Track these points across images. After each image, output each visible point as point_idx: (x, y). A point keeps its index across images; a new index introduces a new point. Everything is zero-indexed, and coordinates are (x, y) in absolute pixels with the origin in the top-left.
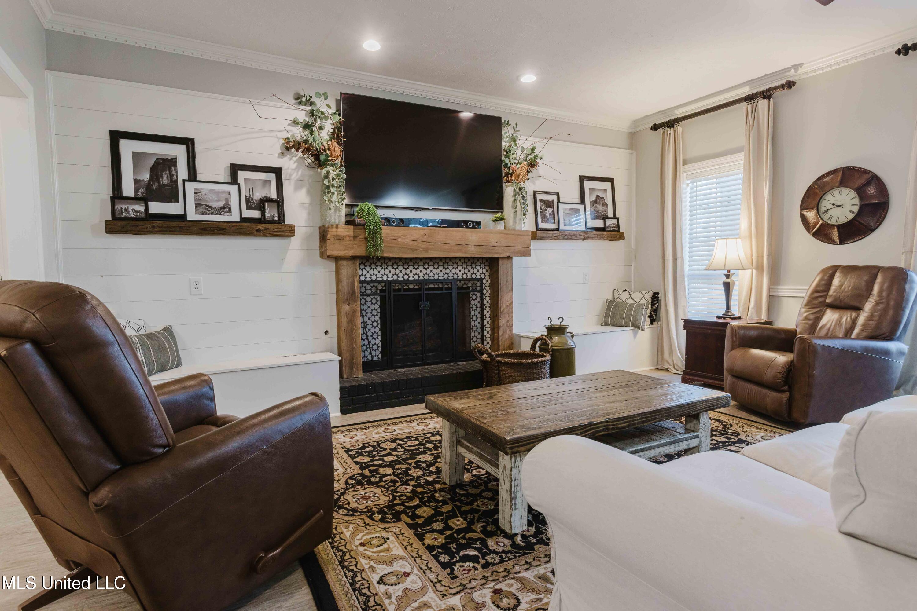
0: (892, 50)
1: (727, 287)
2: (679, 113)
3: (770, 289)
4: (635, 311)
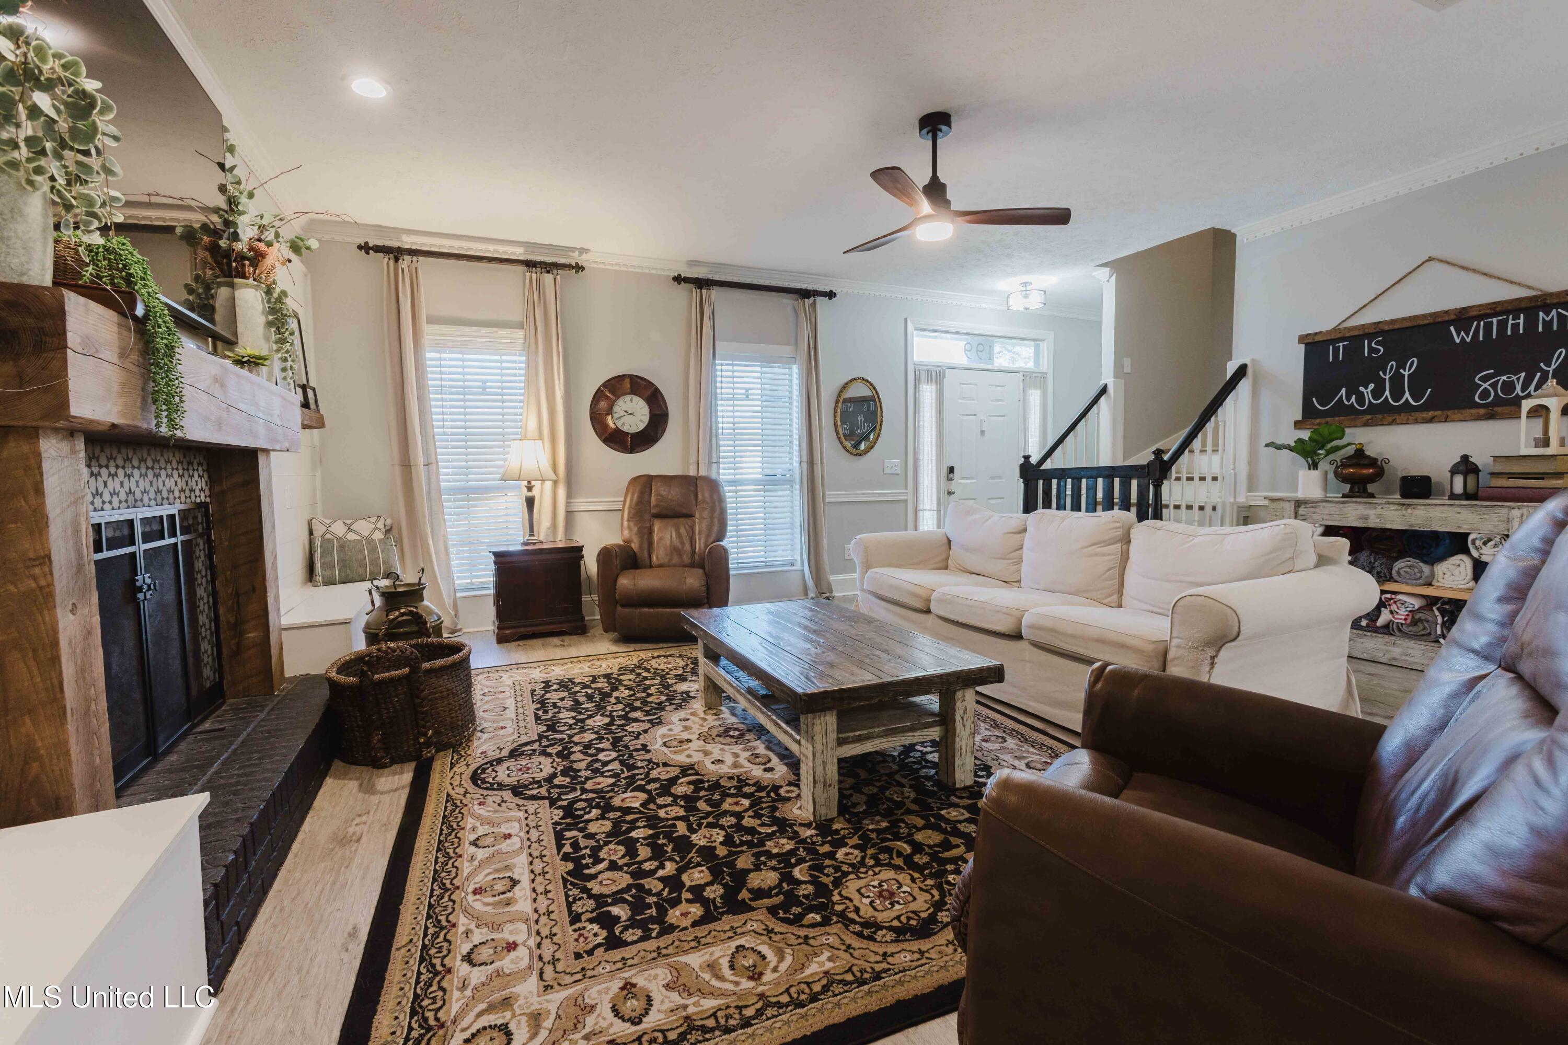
0: (668, 273)
1: (530, 502)
2: (408, 242)
3: (568, 504)
4: (382, 552)
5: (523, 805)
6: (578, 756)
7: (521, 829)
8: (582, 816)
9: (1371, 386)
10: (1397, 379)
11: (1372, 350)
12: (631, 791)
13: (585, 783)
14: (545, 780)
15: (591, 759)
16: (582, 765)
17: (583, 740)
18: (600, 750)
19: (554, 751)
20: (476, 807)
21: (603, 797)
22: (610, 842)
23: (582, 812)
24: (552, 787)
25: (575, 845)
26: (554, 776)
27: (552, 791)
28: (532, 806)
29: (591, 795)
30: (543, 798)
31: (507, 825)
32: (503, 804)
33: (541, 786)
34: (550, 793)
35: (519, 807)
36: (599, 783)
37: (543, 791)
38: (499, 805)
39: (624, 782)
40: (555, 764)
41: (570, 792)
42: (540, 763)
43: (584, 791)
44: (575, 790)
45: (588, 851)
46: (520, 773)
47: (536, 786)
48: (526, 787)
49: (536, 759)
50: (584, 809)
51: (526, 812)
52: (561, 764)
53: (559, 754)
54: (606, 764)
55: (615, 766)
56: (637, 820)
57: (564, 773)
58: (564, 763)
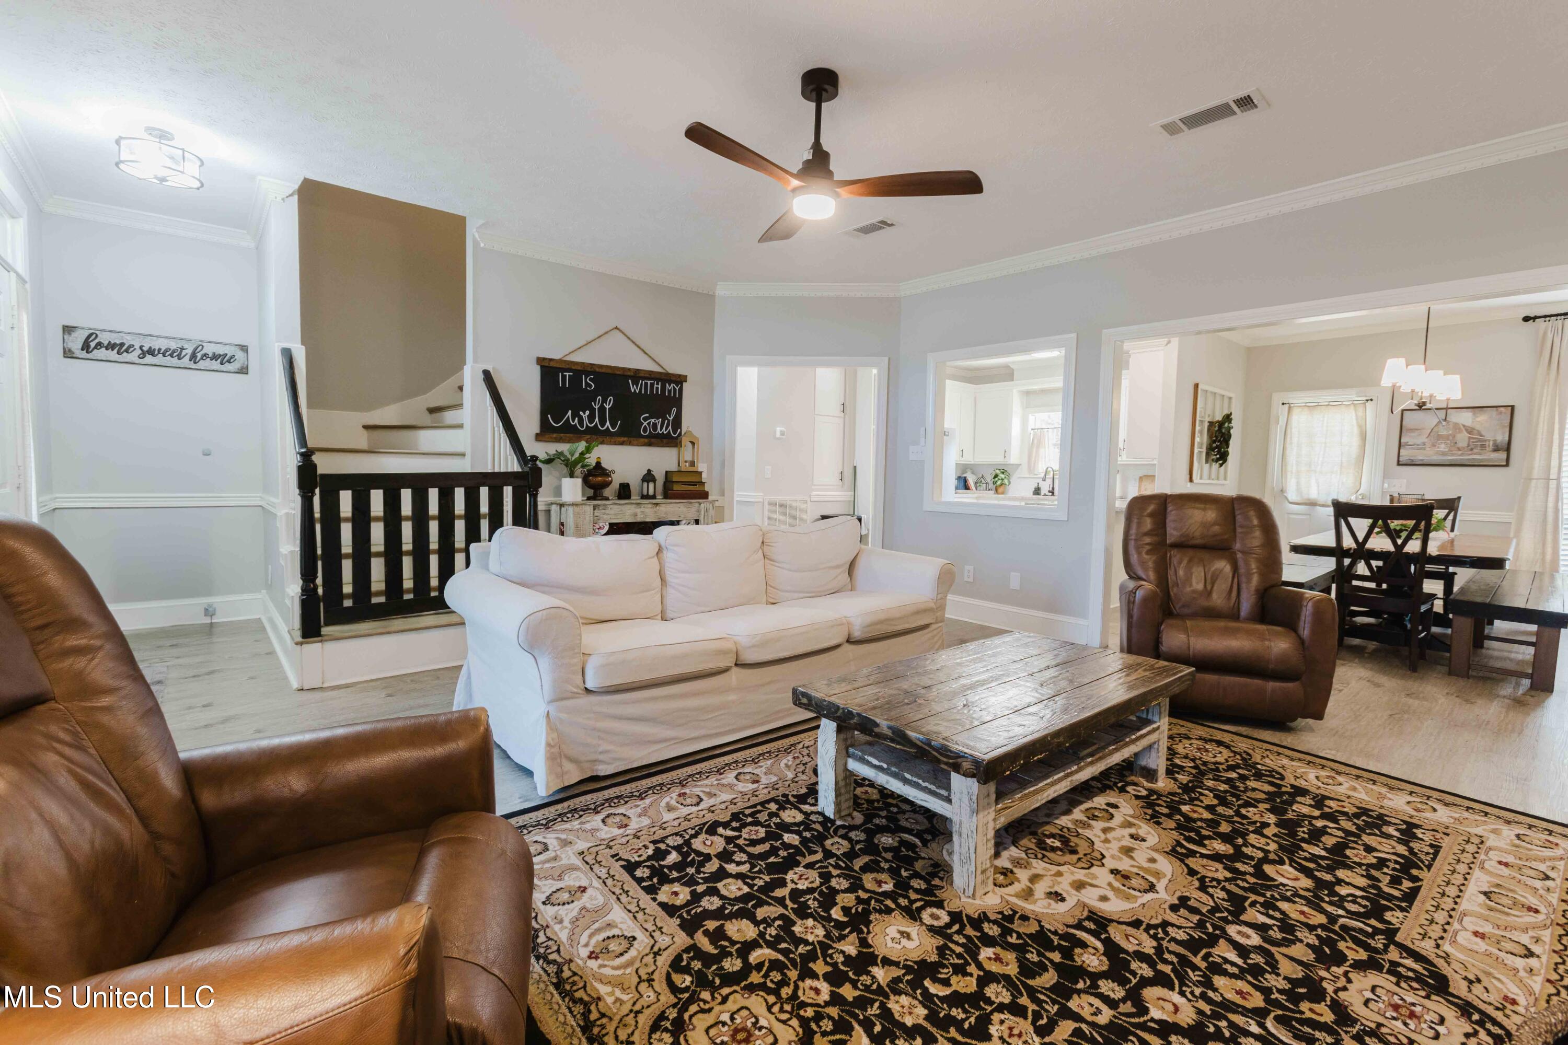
5: (1438, 956)
6: (1286, 967)
7: (1456, 933)
8: (1362, 897)
9: (587, 413)
10: (602, 409)
11: (587, 385)
12: (1276, 880)
13: (1322, 926)
14: (1379, 968)
15: (1273, 949)
16: (1298, 951)
17: (1247, 988)
18: (1243, 951)
19: (1322, 1007)
20: (1522, 1000)
21: (1316, 896)
22: (1355, 863)
23: (1359, 900)
24: (1376, 951)
25: (1395, 881)
26: (1359, 966)
27: (1380, 946)
28: (1426, 947)
29: (1330, 909)
30: (1402, 947)
31: (1475, 947)
32: (1472, 977)
33: (1394, 964)
34: (1386, 946)
35: (1447, 957)
36: (1302, 913)
37: (1394, 954)
38: (1479, 980)
39: (1268, 894)
40: (1342, 982)
41: (1354, 929)
42: (1367, 1003)
43: (1332, 919)
44: (1344, 927)
45: (1385, 870)
46: (1418, 1009)
47: (1400, 969)
48: (1419, 978)
49: (1368, 1016)
50: (1354, 902)
51: (1438, 946)
52: (1330, 977)
53: (1317, 994)
54: (1261, 929)
55: (1254, 915)
56: (1305, 859)
57: (1340, 959)
58: (1323, 973)
